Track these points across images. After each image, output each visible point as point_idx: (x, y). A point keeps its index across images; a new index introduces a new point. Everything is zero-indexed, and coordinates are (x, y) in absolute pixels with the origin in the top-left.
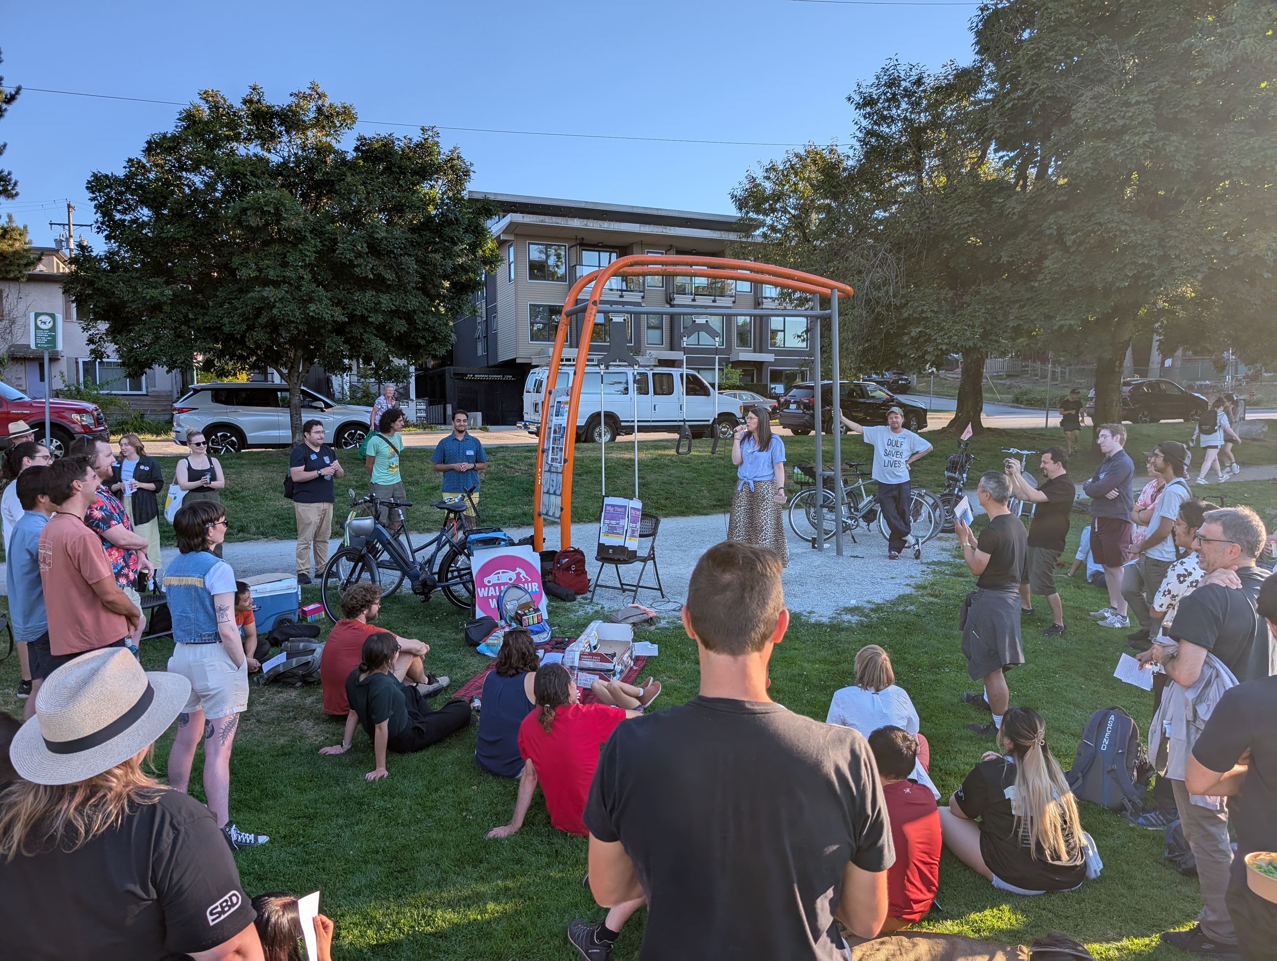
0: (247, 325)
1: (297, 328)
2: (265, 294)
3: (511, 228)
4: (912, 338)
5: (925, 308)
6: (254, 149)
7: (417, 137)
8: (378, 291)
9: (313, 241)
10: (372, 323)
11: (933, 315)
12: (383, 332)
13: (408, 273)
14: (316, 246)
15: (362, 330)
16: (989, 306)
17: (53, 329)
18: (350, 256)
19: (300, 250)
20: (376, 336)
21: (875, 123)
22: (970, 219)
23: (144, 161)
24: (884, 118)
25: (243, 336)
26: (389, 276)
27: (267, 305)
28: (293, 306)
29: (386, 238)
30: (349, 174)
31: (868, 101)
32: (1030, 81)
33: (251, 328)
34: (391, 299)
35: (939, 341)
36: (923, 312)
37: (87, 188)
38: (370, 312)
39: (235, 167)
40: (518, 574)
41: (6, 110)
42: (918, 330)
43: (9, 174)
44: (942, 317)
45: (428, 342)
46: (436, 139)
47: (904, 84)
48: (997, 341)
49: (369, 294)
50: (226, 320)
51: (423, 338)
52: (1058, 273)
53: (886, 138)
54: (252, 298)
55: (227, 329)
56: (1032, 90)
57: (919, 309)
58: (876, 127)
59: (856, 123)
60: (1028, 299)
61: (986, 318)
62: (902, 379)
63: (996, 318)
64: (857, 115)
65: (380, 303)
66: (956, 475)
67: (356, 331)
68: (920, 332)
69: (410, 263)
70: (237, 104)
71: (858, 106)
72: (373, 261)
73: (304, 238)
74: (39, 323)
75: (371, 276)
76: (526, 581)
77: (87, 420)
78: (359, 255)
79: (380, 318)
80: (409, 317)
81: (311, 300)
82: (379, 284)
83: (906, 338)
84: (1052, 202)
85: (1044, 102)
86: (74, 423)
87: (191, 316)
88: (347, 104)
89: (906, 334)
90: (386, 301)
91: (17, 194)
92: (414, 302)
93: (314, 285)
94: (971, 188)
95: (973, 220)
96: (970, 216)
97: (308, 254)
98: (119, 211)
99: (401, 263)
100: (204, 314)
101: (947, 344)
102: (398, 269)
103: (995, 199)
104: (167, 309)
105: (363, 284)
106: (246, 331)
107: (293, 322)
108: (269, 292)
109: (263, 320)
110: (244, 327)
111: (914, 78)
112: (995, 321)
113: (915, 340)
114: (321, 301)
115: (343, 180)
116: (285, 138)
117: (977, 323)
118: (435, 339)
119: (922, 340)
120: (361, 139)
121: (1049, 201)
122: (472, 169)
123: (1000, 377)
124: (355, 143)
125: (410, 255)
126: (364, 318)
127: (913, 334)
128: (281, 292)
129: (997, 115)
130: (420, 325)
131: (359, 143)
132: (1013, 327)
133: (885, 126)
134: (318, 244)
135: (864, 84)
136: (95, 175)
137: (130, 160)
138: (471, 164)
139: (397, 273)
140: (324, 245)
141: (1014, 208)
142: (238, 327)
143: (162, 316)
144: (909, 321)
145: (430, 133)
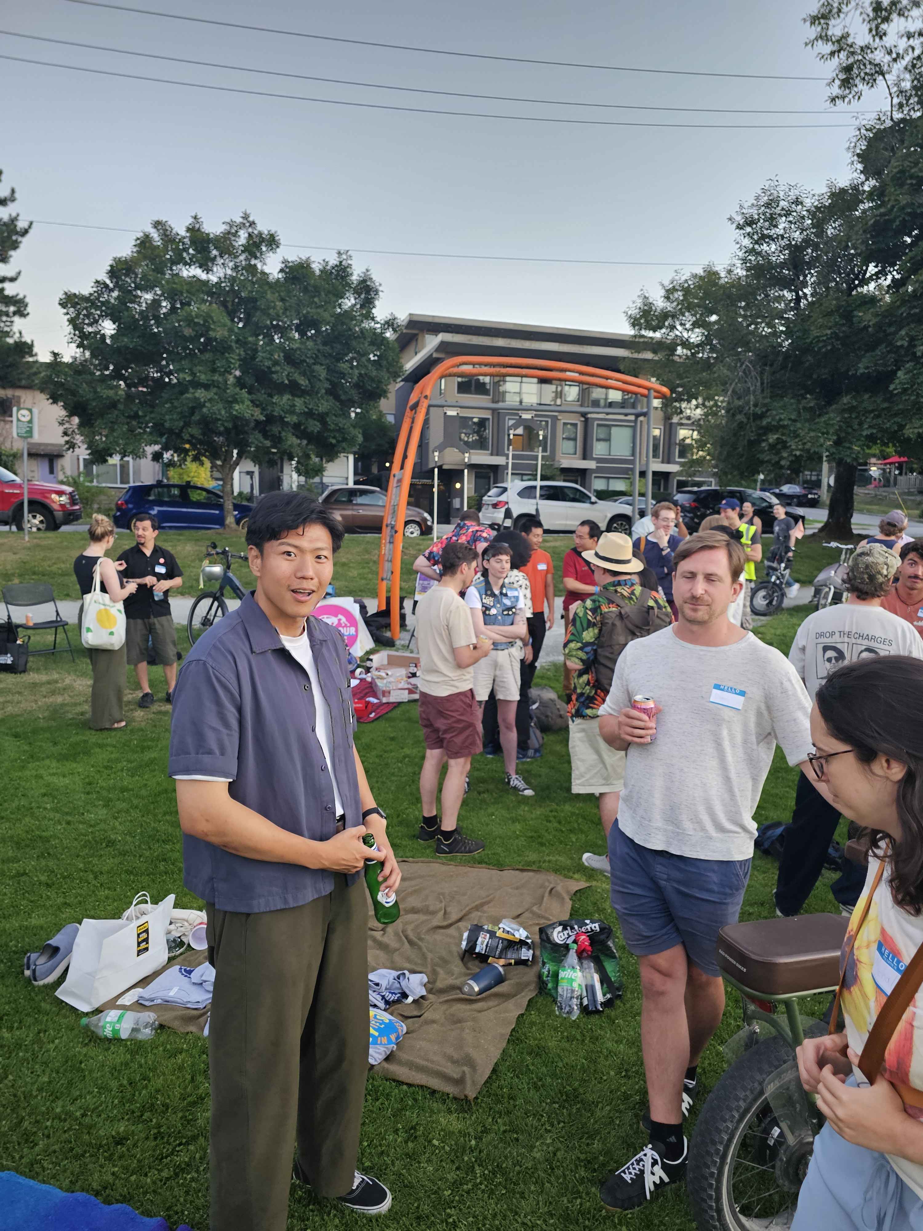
0: (185, 422)
1: (223, 425)
2: (197, 395)
3: (443, 347)
4: (770, 445)
5: (782, 417)
6: (196, 271)
7: (333, 260)
8: (293, 395)
9: (237, 351)
10: (287, 422)
11: (790, 423)
12: (299, 431)
13: (320, 380)
14: (239, 355)
15: (280, 429)
16: (846, 415)
17: (30, 422)
18: (267, 363)
19: (227, 358)
20: (293, 434)
21: (757, 242)
22: (829, 332)
23: (108, 282)
24: (763, 237)
25: (181, 431)
26: (303, 382)
27: (198, 405)
28: (220, 406)
29: (300, 349)
30: (269, 292)
31: (750, 222)
32: (893, 198)
33: (187, 424)
34: (305, 403)
35: (793, 447)
36: (781, 420)
37: (60, 304)
38: (286, 413)
39: (174, 286)
40: (340, 620)
41: (20, 242)
42: (776, 437)
43: (25, 297)
44: (799, 425)
45: (338, 442)
46: (349, 262)
47: (782, 203)
48: (849, 448)
49: (286, 397)
50: (167, 417)
51: (334, 437)
52: (908, 383)
53: (766, 256)
54: (188, 399)
55: (167, 425)
56: (893, 207)
57: (777, 418)
58: (756, 246)
59: (738, 243)
60: (883, 409)
61: (840, 426)
62: (811, 494)
63: (851, 427)
64: (737, 234)
65: (294, 406)
66: (775, 565)
67: (275, 429)
68: (778, 439)
69: (321, 371)
70: (183, 232)
71: (740, 227)
72: (288, 369)
73: (230, 347)
74: (20, 416)
75: (286, 382)
76: (346, 626)
77: (64, 499)
78: (276, 363)
79: (295, 419)
80: (322, 418)
81: (236, 401)
82: (294, 389)
83: (764, 444)
84: (905, 315)
85: (904, 219)
86: (54, 502)
87: (140, 413)
88: (273, 232)
89: (764, 440)
90: (299, 402)
91: (28, 314)
92: (324, 405)
93: (238, 389)
94: (834, 302)
95: (832, 333)
96: (830, 329)
97: (233, 361)
98: (88, 325)
99: (313, 371)
100: (151, 412)
101: (800, 450)
102: (312, 377)
103: (855, 313)
104: (121, 407)
105: (281, 389)
106: (183, 427)
107: (220, 420)
108: (201, 394)
109: (196, 417)
110: (182, 424)
111: (792, 197)
112: (850, 430)
113: (772, 447)
114: (243, 402)
115: (264, 297)
116: (220, 261)
117: (831, 431)
118: (344, 439)
119: (779, 446)
120: (285, 262)
121: (902, 314)
122: (380, 288)
123: (910, 493)
124: (280, 266)
125: (322, 365)
126: (281, 418)
127: (771, 441)
128: (210, 395)
129: (861, 232)
130: (332, 427)
131: (283, 265)
132: (867, 435)
133: (765, 245)
134: (242, 353)
135: (746, 206)
136: (66, 294)
137: (97, 282)
138: (380, 285)
139: (309, 380)
140: (247, 354)
141: (869, 321)
142: (176, 423)
143: (116, 412)
144: (769, 429)
145: (344, 257)
